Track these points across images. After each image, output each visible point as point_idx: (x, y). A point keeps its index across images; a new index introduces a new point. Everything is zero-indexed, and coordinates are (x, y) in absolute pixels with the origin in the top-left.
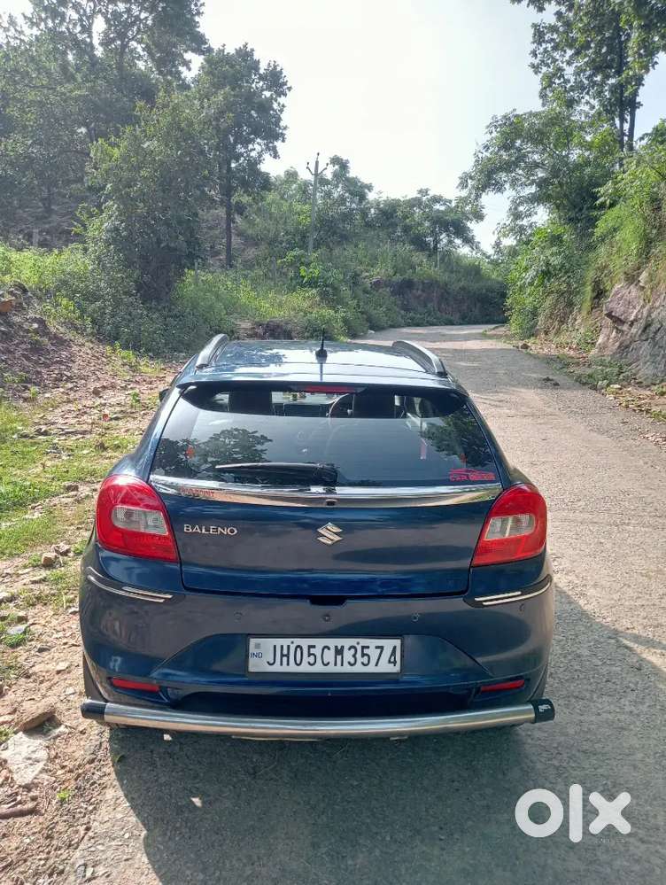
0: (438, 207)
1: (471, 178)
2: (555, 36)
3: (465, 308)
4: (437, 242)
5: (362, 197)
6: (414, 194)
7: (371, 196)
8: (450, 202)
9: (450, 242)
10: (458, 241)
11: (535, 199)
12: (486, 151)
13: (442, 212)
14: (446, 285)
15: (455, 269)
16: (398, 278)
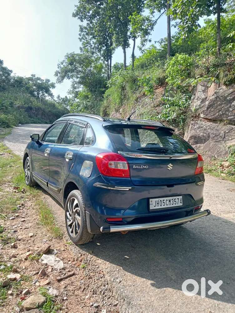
0: (39, 81)
1: (59, 73)
2: (86, 30)
3: (51, 118)
4: (38, 94)
5: (9, 74)
6: (30, 76)
7: (12, 75)
8: (43, 80)
9: (43, 94)
10: (46, 95)
11: (80, 83)
12: (62, 64)
13: (40, 83)
14: (44, 109)
15: (46, 104)
16: (26, 106)
